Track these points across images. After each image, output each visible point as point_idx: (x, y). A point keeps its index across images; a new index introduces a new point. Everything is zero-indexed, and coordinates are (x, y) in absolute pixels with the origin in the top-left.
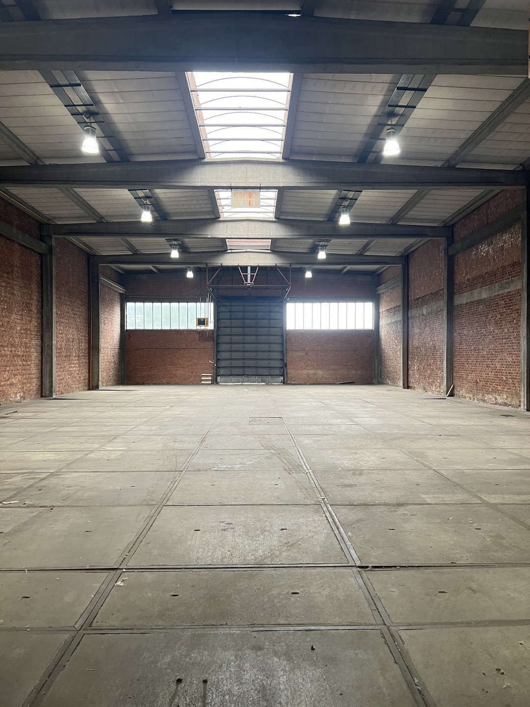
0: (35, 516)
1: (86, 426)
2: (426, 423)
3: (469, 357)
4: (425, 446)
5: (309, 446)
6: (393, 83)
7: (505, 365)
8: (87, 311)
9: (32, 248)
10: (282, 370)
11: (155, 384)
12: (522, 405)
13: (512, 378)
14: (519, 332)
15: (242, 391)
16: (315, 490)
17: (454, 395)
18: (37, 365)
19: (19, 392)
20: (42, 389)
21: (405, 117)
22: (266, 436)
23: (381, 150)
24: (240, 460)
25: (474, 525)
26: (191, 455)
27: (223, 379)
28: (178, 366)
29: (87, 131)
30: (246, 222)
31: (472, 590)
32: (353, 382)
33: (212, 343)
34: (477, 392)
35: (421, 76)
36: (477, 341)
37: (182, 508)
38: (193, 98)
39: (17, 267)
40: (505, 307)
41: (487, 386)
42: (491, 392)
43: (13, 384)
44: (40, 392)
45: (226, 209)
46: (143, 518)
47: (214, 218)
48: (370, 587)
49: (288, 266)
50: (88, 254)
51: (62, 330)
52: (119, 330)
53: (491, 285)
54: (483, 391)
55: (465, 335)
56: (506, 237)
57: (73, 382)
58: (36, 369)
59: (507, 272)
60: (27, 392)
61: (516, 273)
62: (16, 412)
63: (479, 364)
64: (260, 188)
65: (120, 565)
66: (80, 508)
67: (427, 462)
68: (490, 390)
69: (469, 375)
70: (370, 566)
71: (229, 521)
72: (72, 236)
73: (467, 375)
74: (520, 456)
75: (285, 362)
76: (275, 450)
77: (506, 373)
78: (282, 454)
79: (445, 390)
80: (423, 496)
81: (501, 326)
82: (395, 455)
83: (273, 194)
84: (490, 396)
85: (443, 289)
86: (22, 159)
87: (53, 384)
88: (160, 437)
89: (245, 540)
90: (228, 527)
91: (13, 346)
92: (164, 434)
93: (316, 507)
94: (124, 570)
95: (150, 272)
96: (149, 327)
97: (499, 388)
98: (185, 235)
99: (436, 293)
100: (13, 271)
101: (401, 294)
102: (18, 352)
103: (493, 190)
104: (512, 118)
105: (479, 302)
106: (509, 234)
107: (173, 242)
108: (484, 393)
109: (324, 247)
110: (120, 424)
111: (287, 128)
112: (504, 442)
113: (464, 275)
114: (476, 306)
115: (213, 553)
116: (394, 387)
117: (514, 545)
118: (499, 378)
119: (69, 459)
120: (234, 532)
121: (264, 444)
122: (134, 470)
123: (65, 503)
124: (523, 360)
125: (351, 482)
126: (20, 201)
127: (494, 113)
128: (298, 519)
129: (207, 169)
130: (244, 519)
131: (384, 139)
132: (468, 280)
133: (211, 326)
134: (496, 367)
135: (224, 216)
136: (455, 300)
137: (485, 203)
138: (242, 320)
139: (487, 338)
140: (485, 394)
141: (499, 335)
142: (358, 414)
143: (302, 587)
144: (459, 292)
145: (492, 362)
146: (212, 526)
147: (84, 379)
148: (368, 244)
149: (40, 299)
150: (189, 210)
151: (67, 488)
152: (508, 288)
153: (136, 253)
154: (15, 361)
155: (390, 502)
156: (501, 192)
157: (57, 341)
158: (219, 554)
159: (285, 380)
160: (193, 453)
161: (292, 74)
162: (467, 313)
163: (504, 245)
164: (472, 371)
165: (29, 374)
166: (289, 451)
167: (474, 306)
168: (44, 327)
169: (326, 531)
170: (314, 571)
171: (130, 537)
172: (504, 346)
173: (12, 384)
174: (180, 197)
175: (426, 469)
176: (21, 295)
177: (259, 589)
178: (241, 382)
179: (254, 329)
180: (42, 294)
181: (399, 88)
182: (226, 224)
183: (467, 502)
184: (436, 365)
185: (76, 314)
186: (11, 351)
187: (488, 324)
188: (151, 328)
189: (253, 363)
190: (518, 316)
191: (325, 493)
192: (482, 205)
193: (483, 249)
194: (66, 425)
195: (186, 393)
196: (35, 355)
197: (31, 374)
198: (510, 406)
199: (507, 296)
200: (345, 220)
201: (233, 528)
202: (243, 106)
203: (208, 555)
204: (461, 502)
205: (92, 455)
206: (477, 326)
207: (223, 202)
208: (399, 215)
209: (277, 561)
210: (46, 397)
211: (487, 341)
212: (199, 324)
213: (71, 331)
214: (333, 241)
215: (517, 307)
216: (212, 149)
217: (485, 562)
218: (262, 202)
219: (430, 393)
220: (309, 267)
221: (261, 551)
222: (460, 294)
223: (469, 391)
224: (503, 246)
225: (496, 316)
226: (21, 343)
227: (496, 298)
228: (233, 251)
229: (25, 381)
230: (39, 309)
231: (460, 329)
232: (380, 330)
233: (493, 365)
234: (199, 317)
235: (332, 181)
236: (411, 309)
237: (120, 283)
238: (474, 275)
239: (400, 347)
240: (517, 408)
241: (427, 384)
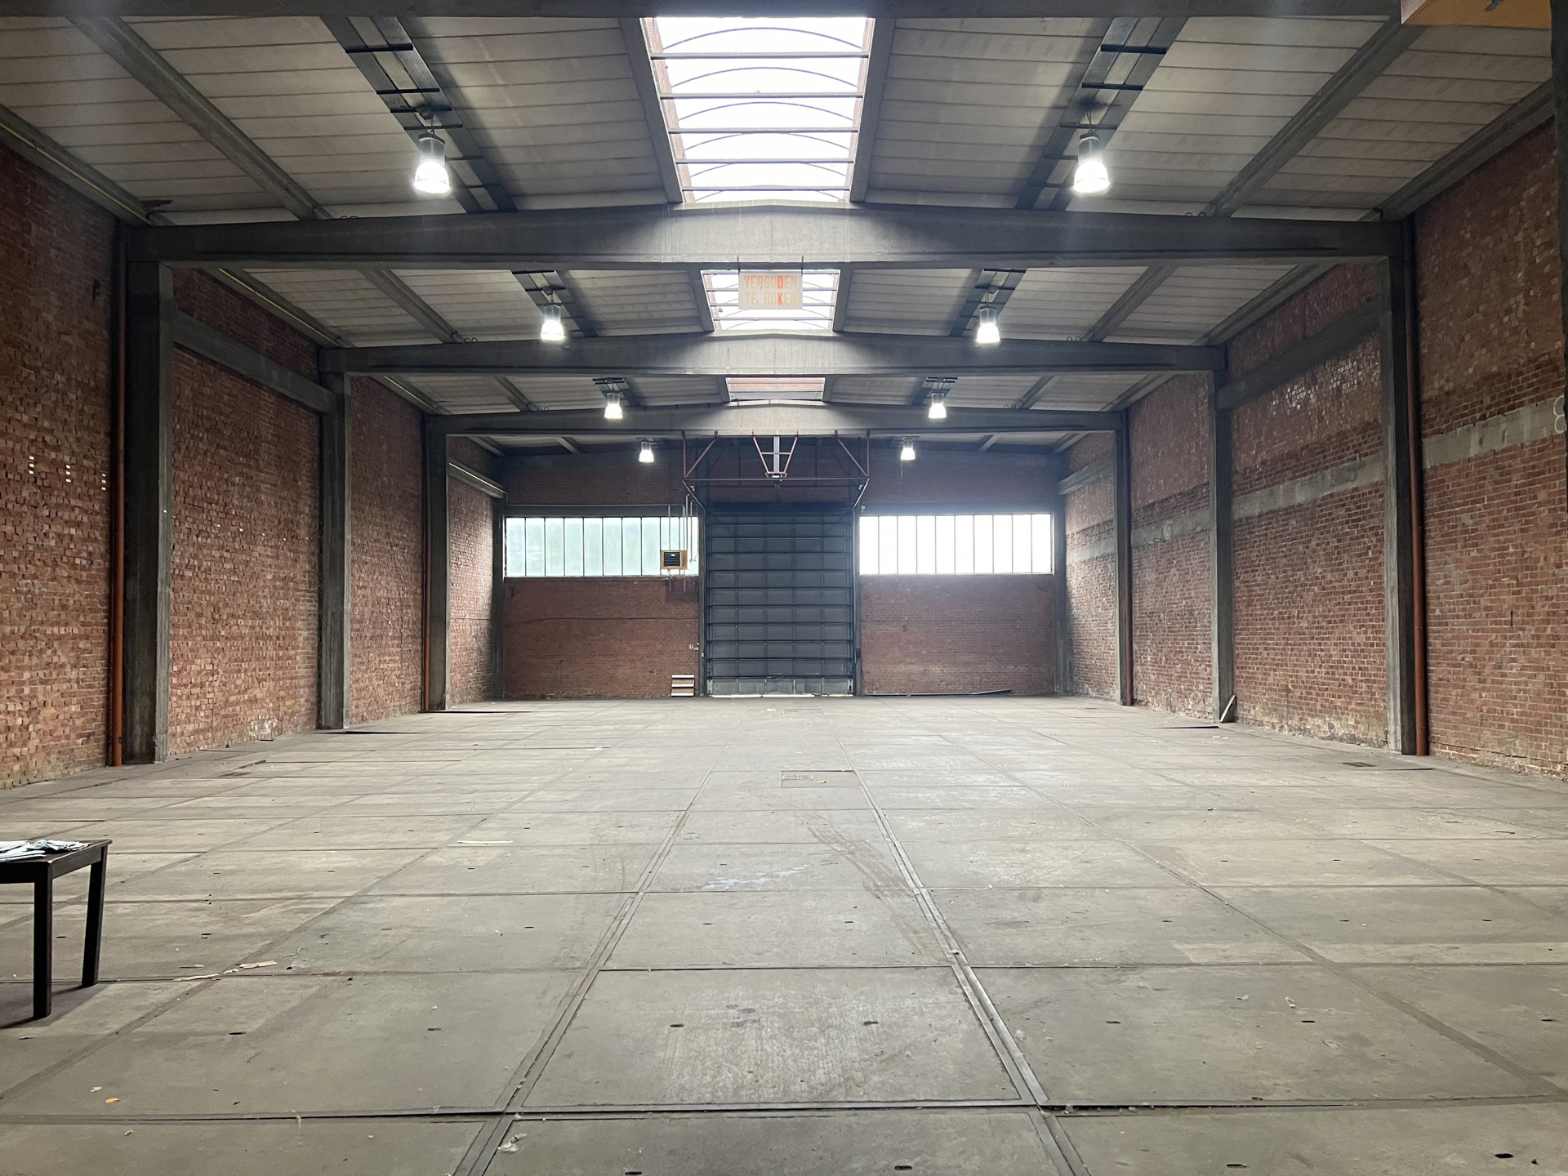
0: (317, 996)
1: (420, 792)
2: (1177, 781)
3: (1268, 634)
4: (1178, 834)
5: (918, 835)
6: (1094, 37)
7: (1351, 651)
8: (420, 538)
9: (300, 399)
10: (850, 665)
11: (569, 698)
12: (1391, 739)
13: (1367, 681)
14: (1380, 577)
15: (763, 712)
16: (937, 933)
17: (1237, 718)
18: (309, 658)
19: (270, 719)
20: (319, 711)
21: (1119, 109)
22: (820, 813)
23: (1068, 182)
24: (766, 868)
25: (1299, 1012)
26: (657, 856)
27: (721, 684)
28: (619, 658)
29: (426, 146)
30: (771, 341)
31: (1303, 1160)
32: (1009, 691)
33: (695, 606)
34: (1288, 712)
35: (1157, 20)
36: (1287, 598)
37: (642, 976)
38: (655, 72)
39: (268, 443)
40: (1347, 522)
41: (1312, 699)
42: (1321, 712)
43: (256, 701)
44: (315, 717)
45: (727, 312)
46: (555, 998)
47: (701, 331)
48: (1072, 1156)
49: (863, 434)
50: (423, 412)
51: (364, 581)
52: (491, 578)
53: (1315, 475)
54: (1301, 709)
55: (1259, 585)
56: (1346, 368)
57: (389, 694)
58: (306, 667)
59: (1351, 445)
60: (287, 717)
61: (1370, 447)
62: (264, 762)
63: (1292, 650)
64: (802, 266)
65: (508, 1104)
66: (415, 977)
67: (1184, 869)
68: (1319, 707)
69: (1269, 675)
70: (1068, 1105)
71: (745, 1004)
72: (392, 375)
73: (1265, 674)
74: (1392, 854)
75: (857, 647)
76: (842, 844)
77: (1354, 668)
78: (858, 854)
79: (1217, 708)
80: (1178, 946)
81: (1340, 564)
82: (1112, 855)
83: (830, 280)
84: (1319, 721)
85: (1208, 483)
86: (283, 207)
87: (345, 700)
88: (585, 817)
89: (787, 1047)
90: (746, 1018)
91: (256, 615)
92: (592, 810)
93: (940, 973)
94: (518, 1117)
95: (560, 449)
96: (555, 572)
97: (1339, 704)
98: (635, 371)
99: (1193, 492)
100: (258, 450)
101: (1112, 495)
102: (267, 628)
103: (1315, 266)
104: (1354, 110)
105: (1290, 511)
106: (1352, 362)
107: (610, 386)
108: (1304, 714)
109: (941, 394)
110: (494, 787)
111: (860, 135)
112: (1355, 825)
113: (1254, 452)
114: (1283, 520)
115: (714, 1077)
116: (1100, 702)
117: (1392, 1057)
118: (1337, 679)
119: (385, 866)
120: (760, 1029)
121: (818, 830)
122: (530, 891)
123: (381, 966)
124: (1390, 640)
125: (1016, 914)
126: (275, 298)
127: (1315, 98)
128: (903, 999)
129: (687, 225)
130: (781, 1000)
131: (1075, 158)
132: (1263, 463)
133: (692, 569)
134: (1331, 656)
135: (722, 327)
136: (1234, 507)
137: (1297, 294)
138: (761, 556)
139: (1308, 590)
140: (1306, 717)
141: (1336, 584)
142: (1023, 762)
143: (919, 1153)
144: (1244, 489)
145: (1320, 644)
146: (710, 1017)
147: (413, 689)
148: (1039, 386)
149: (317, 512)
150: (645, 316)
151: (383, 932)
152: (1353, 481)
153: (527, 408)
154: (261, 649)
155: (1107, 961)
156: (1332, 269)
157: (354, 605)
158: (727, 1078)
159: (858, 687)
160: (660, 851)
161: (872, 21)
162: (1263, 535)
163: (1341, 384)
164: (1277, 665)
165: (292, 678)
166: (873, 847)
167: (1277, 522)
168: (326, 572)
169: (964, 1026)
170: (942, 1116)
171: (529, 1043)
172: (1348, 610)
173: (253, 701)
174: (625, 287)
175: (1183, 885)
176: (276, 503)
177: (821, 1158)
178: (759, 693)
179: (788, 575)
180: (321, 502)
181: (1105, 48)
182: (725, 344)
183: (1280, 961)
184: (1195, 652)
185: (396, 545)
186: (252, 627)
187: (1309, 560)
188: (560, 574)
189: (786, 649)
190: (1377, 541)
191: (960, 941)
192: (1290, 299)
193: (1296, 395)
194: (375, 791)
195: (638, 717)
196: (304, 634)
197: (296, 678)
198: (1363, 742)
199: (1352, 497)
200: (988, 334)
201: (758, 1021)
202: (764, 90)
203: (704, 1081)
204: (1268, 961)
205: (435, 859)
206: (1285, 565)
207: (721, 298)
208: (1108, 321)
209: (860, 1096)
210: (329, 728)
211: (1309, 597)
212: (665, 565)
213: (383, 583)
214: (962, 379)
215: (1375, 522)
216: (696, 182)
217: (1329, 1097)
218: (808, 297)
219: (1182, 714)
220: (908, 438)
221: (821, 1072)
222: (1246, 494)
223: (1270, 709)
224: (1339, 389)
225: (1328, 543)
226: (275, 610)
227: (1327, 503)
228: (741, 403)
229: (282, 693)
230: (314, 533)
231: (1247, 572)
232: (1068, 576)
233: (1322, 650)
234: (665, 548)
235: (959, 250)
236: (1136, 528)
237: (493, 476)
238: (1276, 453)
239: (1114, 612)
240: (1380, 747)
241: (1174, 695)
